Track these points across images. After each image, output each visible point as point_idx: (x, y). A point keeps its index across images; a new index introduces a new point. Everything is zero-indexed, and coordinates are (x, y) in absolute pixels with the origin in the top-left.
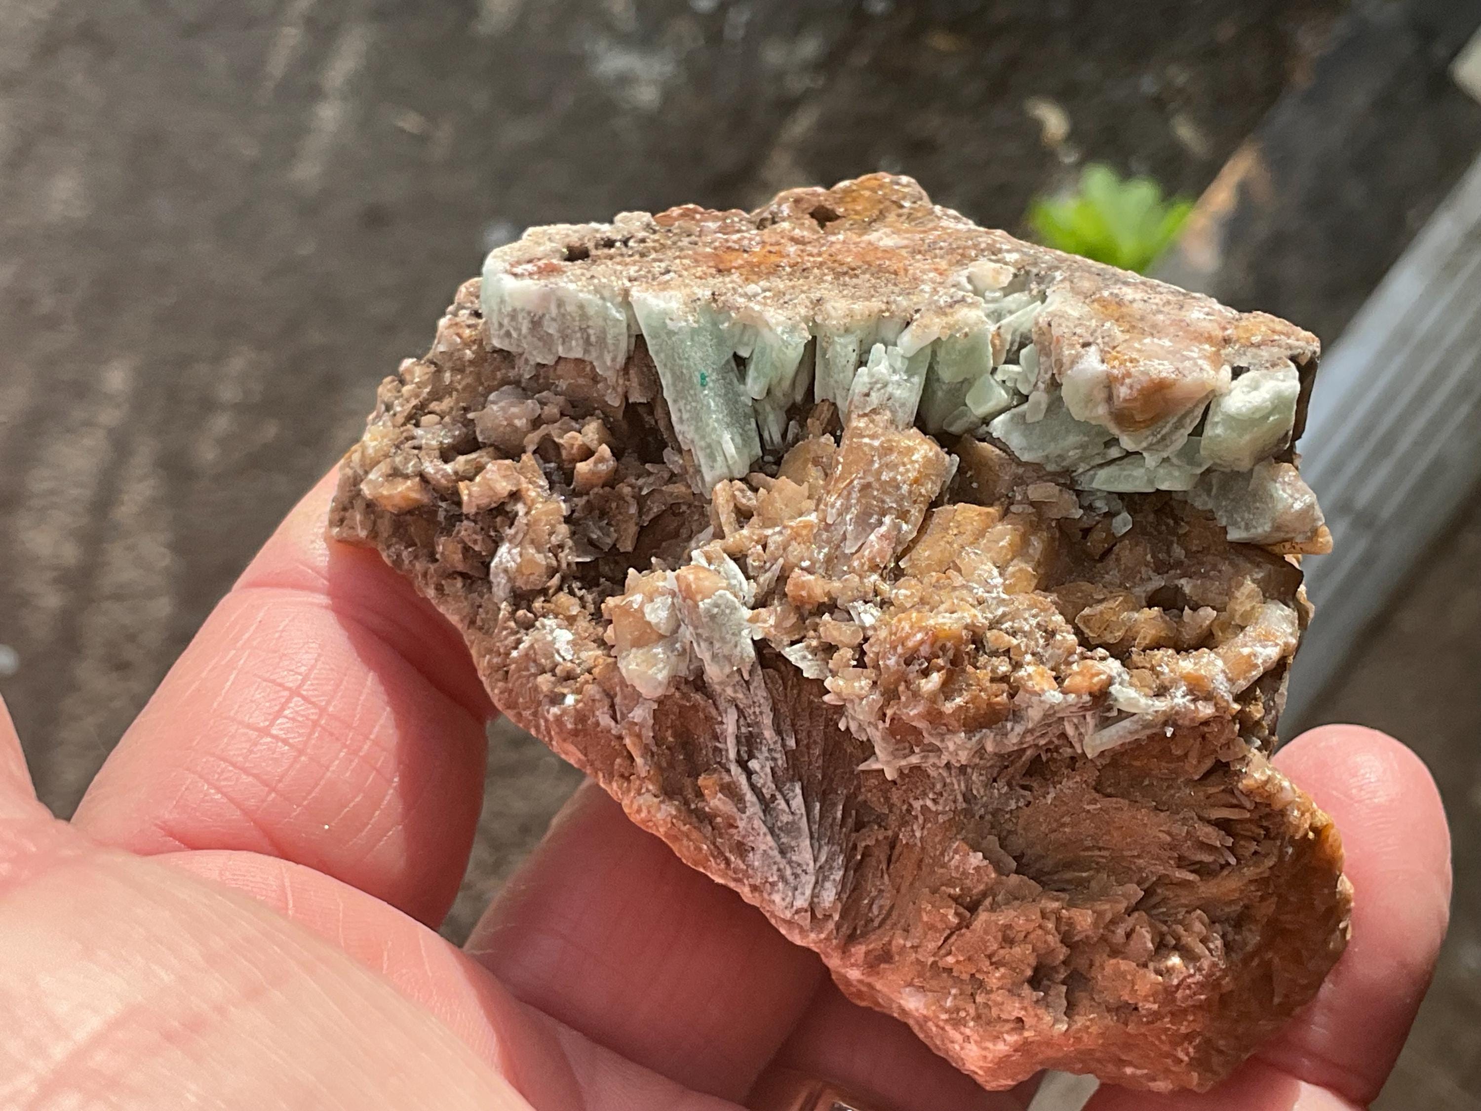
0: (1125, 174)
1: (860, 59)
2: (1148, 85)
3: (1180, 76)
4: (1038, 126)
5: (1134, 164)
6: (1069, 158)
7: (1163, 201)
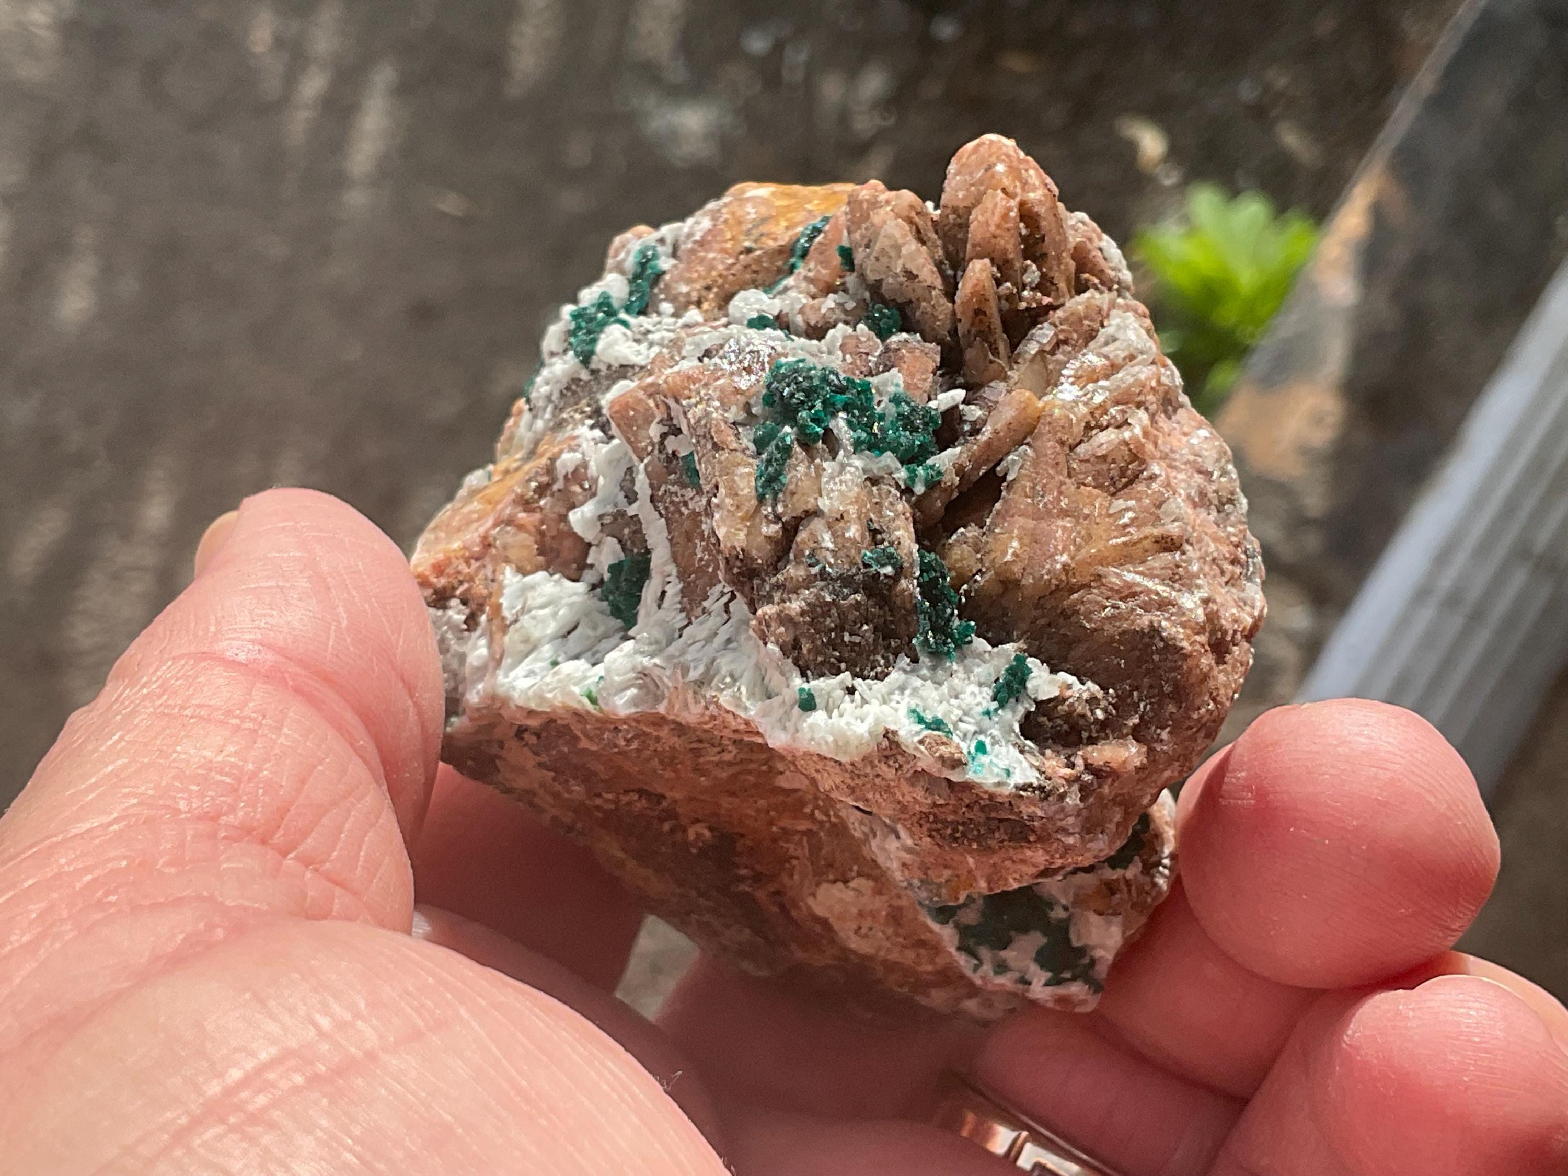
0: (1233, 192)
1: (932, 89)
2: (1247, 91)
3: (1280, 79)
4: (1131, 148)
5: (1241, 183)
6: (1170, 180)
7: (1276, 218)
